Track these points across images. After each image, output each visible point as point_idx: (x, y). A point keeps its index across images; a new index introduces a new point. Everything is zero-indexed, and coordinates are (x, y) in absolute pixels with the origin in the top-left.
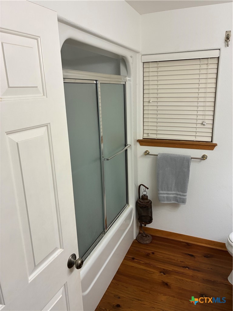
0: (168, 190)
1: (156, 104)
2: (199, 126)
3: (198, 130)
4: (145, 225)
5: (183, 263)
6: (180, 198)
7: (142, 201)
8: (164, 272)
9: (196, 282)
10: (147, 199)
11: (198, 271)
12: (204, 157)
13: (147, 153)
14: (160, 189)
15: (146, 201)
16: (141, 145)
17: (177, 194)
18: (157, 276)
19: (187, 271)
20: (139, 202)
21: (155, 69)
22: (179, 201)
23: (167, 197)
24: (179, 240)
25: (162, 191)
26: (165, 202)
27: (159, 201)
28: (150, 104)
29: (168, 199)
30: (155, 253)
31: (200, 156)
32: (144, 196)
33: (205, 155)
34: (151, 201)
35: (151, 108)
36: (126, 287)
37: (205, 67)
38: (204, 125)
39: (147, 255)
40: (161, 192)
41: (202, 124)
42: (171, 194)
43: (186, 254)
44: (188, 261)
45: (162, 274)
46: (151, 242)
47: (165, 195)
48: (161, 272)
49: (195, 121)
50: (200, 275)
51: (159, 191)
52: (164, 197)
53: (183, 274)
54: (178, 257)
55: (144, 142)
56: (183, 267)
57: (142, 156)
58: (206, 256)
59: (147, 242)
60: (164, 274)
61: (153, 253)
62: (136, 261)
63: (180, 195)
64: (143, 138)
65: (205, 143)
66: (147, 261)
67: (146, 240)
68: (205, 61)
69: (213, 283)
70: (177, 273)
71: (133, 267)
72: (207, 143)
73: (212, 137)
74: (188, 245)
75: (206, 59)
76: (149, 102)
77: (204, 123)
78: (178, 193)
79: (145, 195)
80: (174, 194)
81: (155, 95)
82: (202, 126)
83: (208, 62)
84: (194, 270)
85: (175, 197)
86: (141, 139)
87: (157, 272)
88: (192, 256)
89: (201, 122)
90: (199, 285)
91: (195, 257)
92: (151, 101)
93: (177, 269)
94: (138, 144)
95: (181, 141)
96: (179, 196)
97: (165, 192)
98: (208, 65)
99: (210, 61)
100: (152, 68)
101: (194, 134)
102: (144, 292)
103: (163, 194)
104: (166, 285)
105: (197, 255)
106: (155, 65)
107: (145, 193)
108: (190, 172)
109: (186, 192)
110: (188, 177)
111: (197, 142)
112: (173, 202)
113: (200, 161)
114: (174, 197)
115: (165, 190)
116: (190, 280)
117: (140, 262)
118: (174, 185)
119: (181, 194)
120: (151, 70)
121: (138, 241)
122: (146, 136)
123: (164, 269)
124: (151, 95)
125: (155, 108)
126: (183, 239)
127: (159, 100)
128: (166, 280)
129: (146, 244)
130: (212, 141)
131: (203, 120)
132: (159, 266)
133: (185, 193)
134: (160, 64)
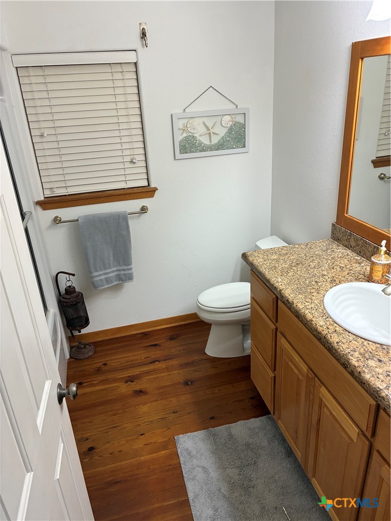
0: (105, 269)
1: (54, 138)
2: (128, 165)
3: (128, 171)
4: (80, 332)
5: (149, 359)
6: (125, 274)
7: (68, 297)
8: (131, 379)
9: (174, 372)
10: (75, 291)
11: (171, 359)
12: (144, 210)
13: (57, 221)
14: (93, 270)
15: (75, 295)
16: (44, 209)
17: (119, 270)
18: (125, 389)
19: (157, 365)
20: (64, 300)
21: (41, 80)
22: (124, 279)
23: (106, 278)
24: (132, 333)
25: (97, 271)
26: (105, 287)
27: (95, 287)
28: (44, 140)
29: (108, 281)
30: (107, 363)
31: (138, 209)
32: (68, 288)
33: (143, 206)
34: (81, 293)
35: (46, 146)
36: (91, 422)
37: (119, 76)
38: (134, 163)
39: (99, 371)
40: (95, 274)
41: (132, 162)
42: (110, 273)
43: (148, 346)
44: (155, 354)
45: (130, 383)
46: (95, 352)
47: (103, 277)
48: (126, 382)
49: (120, 159)
50: (174, 362)
51: (91, 273)
52: (101, 280)
53: (155, 371)
54: (140, 355)
55: (47, 203)
56: (152, 363)
57: (49, 227)
58: (172, 338)
59: (90, 354)
60: (132, 382)
61: (105, 364)
62: (86, 384)
63: (124, 270)
64: (45, 198)
65: (141, 188)
66: (102, 378)
67: (88, 352)
68: (119, 69)
69: (192, 364)
70: (148, 373)
71: (86, 393)
72: (144, 188)
73: (148, 179)
74: (145, 335)
75: (119, 65)
76: (42, 136)
77: (134, 161)
78: (121, 268)
79: (70, 286)
80: (114, 271)
81: (51, 124)
82: (132, 165)
83: (122, 69)
84: (165, 360)
85: (117, 275)
86: (42, 199)
87: (121, 383)
88: (156, 345)
89: (128, 159)
90: (178, 374)
91: (160, 345)
92: (45, 135)
93: (145, 369)
94: (39, 208)
95: (107, 192)
96: (123, 272)
97: (101, 273)
98: (124, 73)
99: (126, 68)
100: (35, 77)
101: (123, 178)
102: (117, 414)
103: (99, 276)
104: (140, 392)
105: (161, 342)
106: (39, 72)
107: (69, 284)
108: (131, 235)
109: (131, 264)
110: (130, 241)
111: (131, 189)
112: (115, 283)
113: (139, 216)
114: (115, 275)
115: (101, 270)
116: (166, 374)
117: (92, 383)
118: (112, 258)
119: (125, 267)
120: (34, 80)
121: (76, 359)
122: (48, 193)
123: (128, 377)
124: (43, 125)
125: (55, 145)
126: (137, 330)
127: (59, 131)
128: (138, 388)
129: (89, 357)
130: (149, 185)
131: (132, 157)
132: (120, 377)
133: (129, 265)
134: (48, 71)
